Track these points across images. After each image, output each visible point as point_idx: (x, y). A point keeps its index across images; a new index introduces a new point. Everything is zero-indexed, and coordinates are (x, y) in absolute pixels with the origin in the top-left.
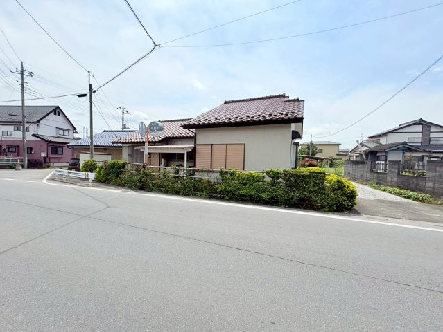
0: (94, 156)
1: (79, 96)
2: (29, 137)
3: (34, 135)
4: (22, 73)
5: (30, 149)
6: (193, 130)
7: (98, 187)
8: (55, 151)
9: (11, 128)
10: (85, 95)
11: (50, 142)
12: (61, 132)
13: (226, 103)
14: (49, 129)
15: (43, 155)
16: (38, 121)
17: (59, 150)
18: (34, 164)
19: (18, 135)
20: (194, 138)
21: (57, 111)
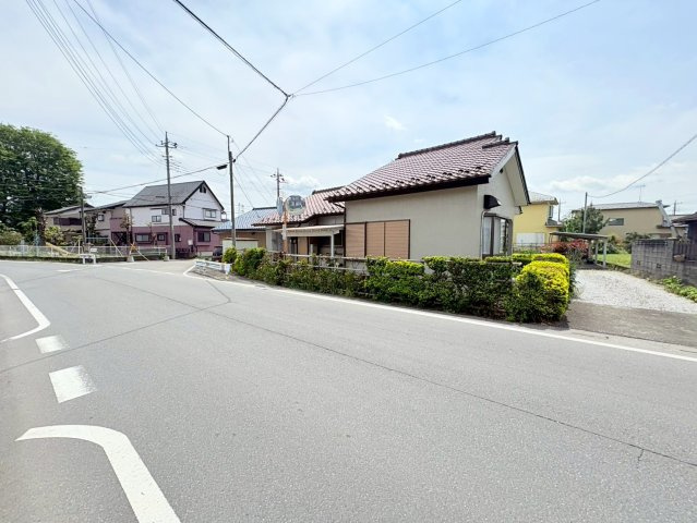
0: (237, 243)
1: (219, 168)
2: (176, 222)
3: (180, 219)
4: (167, 147)
5: (178, 236)
6: (342, 204)
7: (233, 280)
8: (201, 239)
9: (158, 212)
10: (225, 167)
11: (197, 226)
12: (208, 213)
13: (401, 156)
14: (195, 211)
15: (190, 243)
16: (184, 203)
17: (206, 236)
18: (182, 255)
19: (165, 219)
20: (343, 215)
21: (203, 187)
